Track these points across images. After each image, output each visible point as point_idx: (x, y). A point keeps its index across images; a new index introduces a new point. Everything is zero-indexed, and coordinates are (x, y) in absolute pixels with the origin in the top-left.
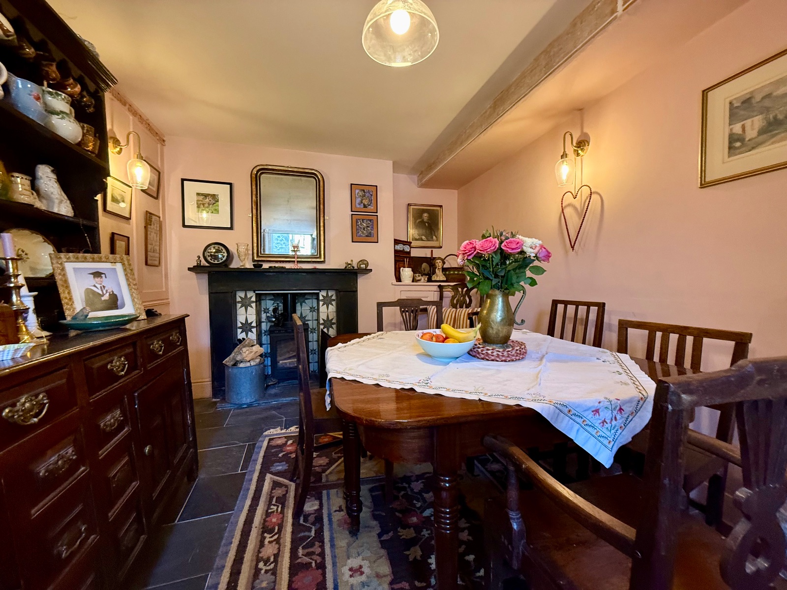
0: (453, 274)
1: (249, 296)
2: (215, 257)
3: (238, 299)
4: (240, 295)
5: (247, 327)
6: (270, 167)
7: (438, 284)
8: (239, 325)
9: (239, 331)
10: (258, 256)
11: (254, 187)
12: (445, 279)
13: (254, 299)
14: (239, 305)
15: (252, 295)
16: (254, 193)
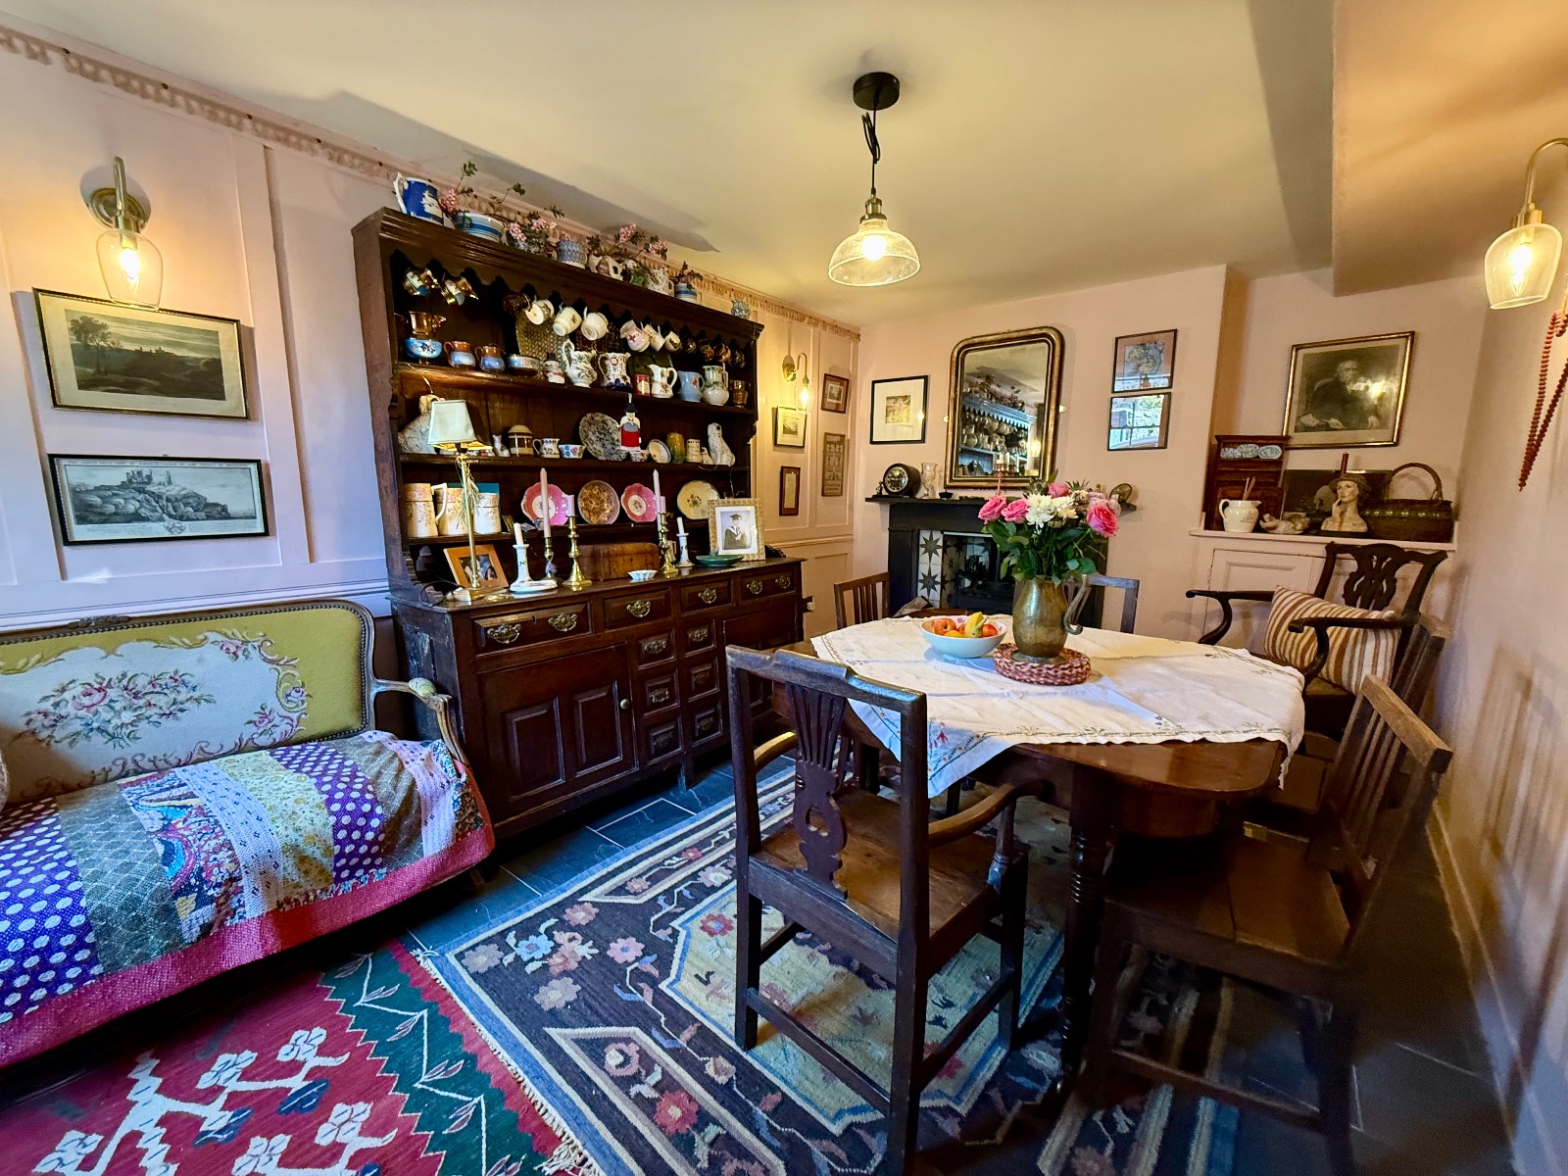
0: (1393, 517)
1: (934, 539)
2: (897, 484)
3: (922, 542)
4: (925, 535)
5: (929, 583)
6: (977, 340)
7: (1328, 540)
8: (921, 577)
9: (920, 585)
10: (951, 480)
11: (953, 377)
12: (1363, 528)
13: (940, 543)
14: (922, 550)
15: (938, 536)
16: (953, 385)
